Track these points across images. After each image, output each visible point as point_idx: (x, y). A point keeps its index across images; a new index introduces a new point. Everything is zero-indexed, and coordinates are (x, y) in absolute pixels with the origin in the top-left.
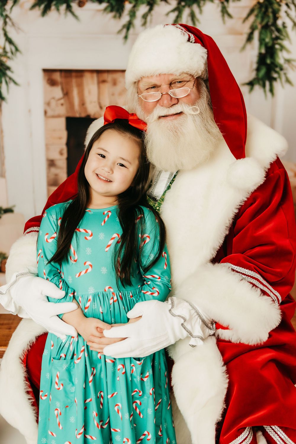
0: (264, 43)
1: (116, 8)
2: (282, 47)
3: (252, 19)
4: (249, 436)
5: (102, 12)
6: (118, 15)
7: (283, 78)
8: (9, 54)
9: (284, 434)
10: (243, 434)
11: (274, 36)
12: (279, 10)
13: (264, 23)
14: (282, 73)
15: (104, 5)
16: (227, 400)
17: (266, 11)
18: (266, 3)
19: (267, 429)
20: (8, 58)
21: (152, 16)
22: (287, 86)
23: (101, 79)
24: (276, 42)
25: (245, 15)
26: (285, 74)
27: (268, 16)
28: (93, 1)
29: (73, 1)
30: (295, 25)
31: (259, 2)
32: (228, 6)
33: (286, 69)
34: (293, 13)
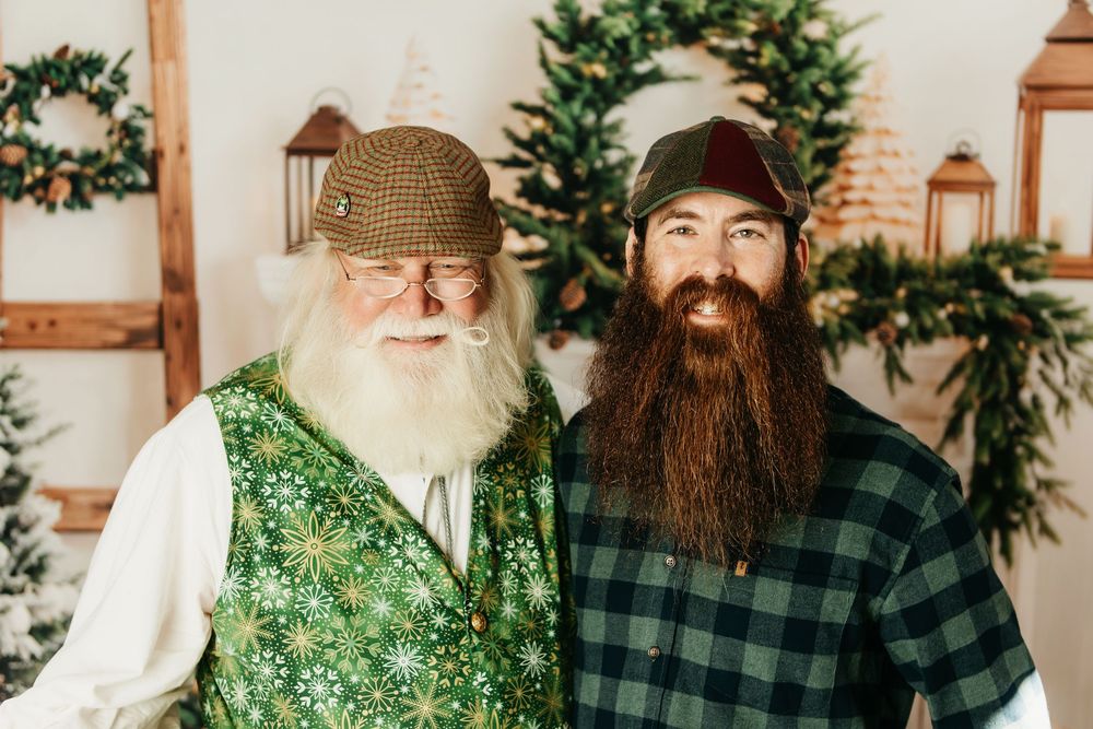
0: (986, 440)
2: (1033, 454)
3: (958, 385)
7: (1035, 526)
11: (1011, 425)
12: (1023, 369)
13: (989, 394)
14: (1032, 513)
17: (993, 368)
18: (993, 350)
22: (1044, 543)
24: (1016, 438)
25: (941, 375)
26: (1039, 515)
27: (999, 382)
28: (584, 337)
29: (541, 335)
30: (1063, 403)
31: (975, 350)
32: (902, 356)
33: (1042, 503)
34: (1057, 375)
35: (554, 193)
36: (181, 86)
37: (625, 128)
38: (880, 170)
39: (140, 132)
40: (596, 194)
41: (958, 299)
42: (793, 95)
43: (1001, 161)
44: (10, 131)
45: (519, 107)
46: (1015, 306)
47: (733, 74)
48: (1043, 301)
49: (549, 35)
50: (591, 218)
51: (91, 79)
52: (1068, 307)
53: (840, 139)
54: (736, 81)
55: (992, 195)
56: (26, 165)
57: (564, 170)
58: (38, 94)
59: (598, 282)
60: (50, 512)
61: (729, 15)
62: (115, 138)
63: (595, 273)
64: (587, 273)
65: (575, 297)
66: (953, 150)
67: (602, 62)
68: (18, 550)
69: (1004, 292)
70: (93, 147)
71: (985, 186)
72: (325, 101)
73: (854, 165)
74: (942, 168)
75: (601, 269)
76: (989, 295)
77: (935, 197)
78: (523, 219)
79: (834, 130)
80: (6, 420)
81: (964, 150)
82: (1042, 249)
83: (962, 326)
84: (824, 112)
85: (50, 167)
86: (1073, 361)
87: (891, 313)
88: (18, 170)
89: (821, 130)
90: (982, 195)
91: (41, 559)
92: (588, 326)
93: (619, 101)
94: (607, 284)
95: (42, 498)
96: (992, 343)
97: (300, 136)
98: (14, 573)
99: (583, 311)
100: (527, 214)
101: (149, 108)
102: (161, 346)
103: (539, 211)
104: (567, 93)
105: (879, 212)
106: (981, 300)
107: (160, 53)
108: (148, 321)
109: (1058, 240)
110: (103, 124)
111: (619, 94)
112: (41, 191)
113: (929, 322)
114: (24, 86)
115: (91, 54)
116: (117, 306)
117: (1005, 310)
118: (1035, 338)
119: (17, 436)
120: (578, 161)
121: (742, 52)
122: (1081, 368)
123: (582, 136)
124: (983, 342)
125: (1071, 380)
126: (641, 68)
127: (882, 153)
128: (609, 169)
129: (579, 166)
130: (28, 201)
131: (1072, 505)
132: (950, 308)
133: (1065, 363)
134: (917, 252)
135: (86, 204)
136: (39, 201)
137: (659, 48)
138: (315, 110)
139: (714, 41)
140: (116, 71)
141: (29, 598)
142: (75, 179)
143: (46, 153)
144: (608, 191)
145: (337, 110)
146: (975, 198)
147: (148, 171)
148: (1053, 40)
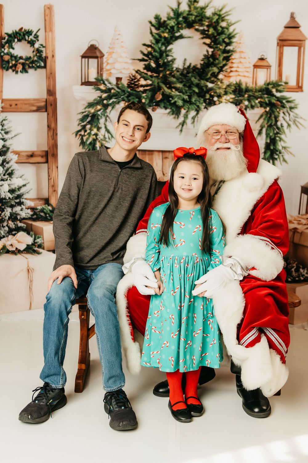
0: (269, 136)
1: (176, 112)
2: (281, 139)
3: (261, 121)
4: (256, 333)
5: (167, 115)
6: (177, 117)
7: (282, 159)
8: (107, 140)
9: (277, 335)
10: (253, 331)
11: (275, 132)
12: (278, 116)
13: (269, 124)
14: (280, 155)
15: (168, 110)
16: (244, 313)
17: (271, 116)
18: (270, 111)
19: (267, 333)
20: (107, 141)
21: (198, 117)
22: (284, 163)
23: (164, 156)
24: (276, 135)
25: (257, 119)
26: (282, 156)
27: (272, 120)
28: (161, 108)
29: (149, 107)
30: (289, 125)
31: (266, 111)
32: (246, 113)
33: (283, 153)
34: (287, 118)
35: (154, 68)
36: (53, 39)
37: (173, 51)
38: (241, 62)
39: (42, 51)
40: (165, 69)
41: (261, 97)
42: (218, 42)
43: (272, 60)
44: (6, 51)
45: (144, 45)
46: (276, 99)
47: (202, 36)
48: (284, 98)
49: (153, 25)
50: (163, 75)
51: (28, 37)
52: (290, 100)
53: (230, 54)
54: (203, 38)
55: (270, 69)
56: (10, 61)
57: (156, 62)
58: (14, 41)
59: (165, 93)
60: (15, 158)
61: (201, 20)
62: (35, 53)
63: (164, 90)
64: (163, 90)
65: (159, 97)
66: (260, 57)
67: (167, 33)
68: (5, 168)
69: (273, 95)
70: (29, 56)
71: (268, 67)
72: (92, 43)
73: (234, 61)
74: (257, 62)
75: (166, 89)
76: (269, 96)
77: (255, 69)
78: (145, 75)
79: (229, 52)
80: (3, 132)
81: (263, 57)
82: (283, 84)
83: (262, 105)
84: (226, 47)
85: (16, 61)
86: (291, 114)
87: (244, 102)
88: (8, 62)
89: (225, 51)
90: (267, 69)
91: (12, 171)
92: (162, 105)
93: (171, 44)
94: (168, 93)
95: (12, 154)
96: (270, 109)
97: (85, 53)
98: (4, 175)
99: (161, 101)
100: (147, 74)
101: (44, 45)
102: (46, 111)
103: (149, 73)
104: (157, 41)
105: (240, 74)
106: (267, 98)
107: (48, 30)
108: (43, 104)
109: (287, 81)
110: (32, 49)
111: (171, 42)
112: (14, 68)
113: (253, 104)
114: (10, 39)
115: (29, 30)
116: (34, 100)
117: (274, 101)
118: (281, 108)
119: (6, 136)
120: (160, 60)
121: (204, 30)
122: (294, 116)
123: (161, 53)
124: (268, 109)
125: (291, 120)
126: (177, 34)
127: (241, 58)
128: (169, 62)
129: (160, 61)
130: (10, 70)
131: (291, 153)
132: (259, 100)
133: (289, 115)
134: (251, 85)
135: (26, 72)
136: (13, 71)
137: (182, 29)
138: (89, 46)
139: (197, 27)
140: (35, 35)
141: (9, 182)
142: (23, 65)
143: (16, 57)
144: (168, 68)
145: (96, 45)
146: (266, 70)
147: (43, 62)
148: (286, 27)
